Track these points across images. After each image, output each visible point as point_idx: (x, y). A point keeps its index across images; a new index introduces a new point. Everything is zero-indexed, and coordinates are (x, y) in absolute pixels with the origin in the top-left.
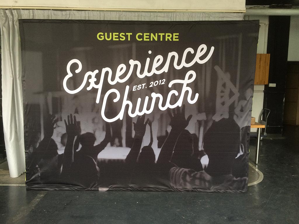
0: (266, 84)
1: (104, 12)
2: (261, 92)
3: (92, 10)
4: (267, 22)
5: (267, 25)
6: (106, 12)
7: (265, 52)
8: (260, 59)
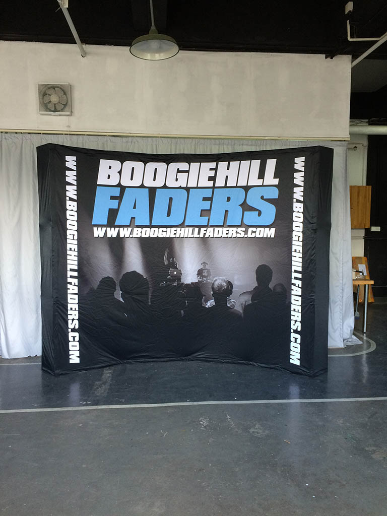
0: (367, 227)
1: (176, 139)
2: (360, 239)
3: (161, 137)
4: (366, 143)
5: (365, 146)
6: (179, 139)
7: (365, 184)
8: (359, 193)
